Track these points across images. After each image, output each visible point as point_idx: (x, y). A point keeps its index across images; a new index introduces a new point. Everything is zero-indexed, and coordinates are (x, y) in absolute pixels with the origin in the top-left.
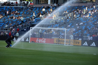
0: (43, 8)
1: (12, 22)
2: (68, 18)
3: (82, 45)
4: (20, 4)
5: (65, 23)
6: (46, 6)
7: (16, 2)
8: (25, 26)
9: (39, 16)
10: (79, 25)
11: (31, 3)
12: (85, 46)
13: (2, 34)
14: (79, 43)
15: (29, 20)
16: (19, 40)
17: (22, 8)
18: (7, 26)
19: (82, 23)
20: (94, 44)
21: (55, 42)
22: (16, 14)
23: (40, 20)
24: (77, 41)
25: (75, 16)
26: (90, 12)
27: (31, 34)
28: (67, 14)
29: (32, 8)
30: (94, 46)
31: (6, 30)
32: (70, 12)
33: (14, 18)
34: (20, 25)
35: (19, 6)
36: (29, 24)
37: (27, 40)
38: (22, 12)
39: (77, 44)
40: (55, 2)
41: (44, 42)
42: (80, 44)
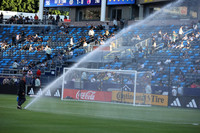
0: (91, 28)
1: (28, 57)
2: (141, 50)
3: (169, 105)
4: (44, 21)
5: (134, 60)
6: (96, 24)
7: (36, 17)
8: (53, 66)
9: (82, 44)
10: (162, 64)
11: (66, 18)
12: (174, 106)
13: (6, 81)
14: (162, 100)
15: (62, 53)
16: (40, 93)
17: (48, 29)
18: (15, 65)
19: (169, 61)
20: (193, 104)
21: (114, 98)
22: (35, 41)
23: (83, 53)
24: (159, 96)
25: (155, 45)
26: (186, 38)
27: (65, 82)
28: (138, 41)
29: (67, 29)
30: (194, 108)
31: (15, 72)
32: (146, 38)
33: (31, 49)
34: (43, 62)
35: (40, 25)
36: (62, 61)
37: (57, 94)
38: (47, 37)
39: (160, 104)
40: (114, 18)
41: (92, 98)
42: (165, 103)
